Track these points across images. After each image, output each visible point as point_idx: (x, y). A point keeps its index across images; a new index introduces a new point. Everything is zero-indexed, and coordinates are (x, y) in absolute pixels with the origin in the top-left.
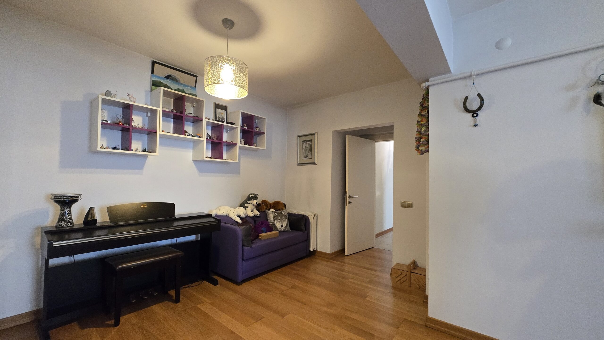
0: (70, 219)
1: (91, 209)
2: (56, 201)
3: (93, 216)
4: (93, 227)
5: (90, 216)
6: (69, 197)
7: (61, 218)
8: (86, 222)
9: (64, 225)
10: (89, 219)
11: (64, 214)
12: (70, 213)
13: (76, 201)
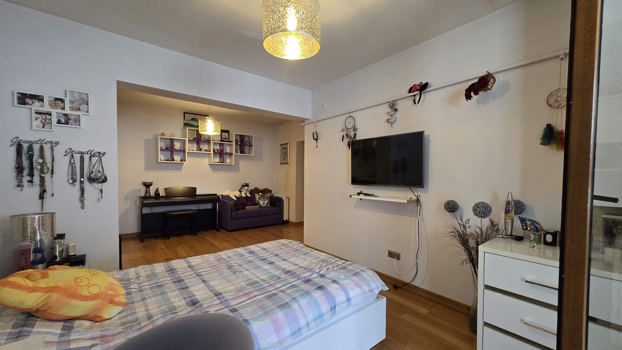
0: (150, 193)
1: (157, 189)
2: (144, 185)
3: (158, 192)
4: (159, 196)
5: (157, 192)
6: (149, 183)
7: (146, 192)
8: (155, 194)
9: (147, 195)
10: (157, 193)
11: (147, 190)
12: (149, 190)
13: (151, 185)
